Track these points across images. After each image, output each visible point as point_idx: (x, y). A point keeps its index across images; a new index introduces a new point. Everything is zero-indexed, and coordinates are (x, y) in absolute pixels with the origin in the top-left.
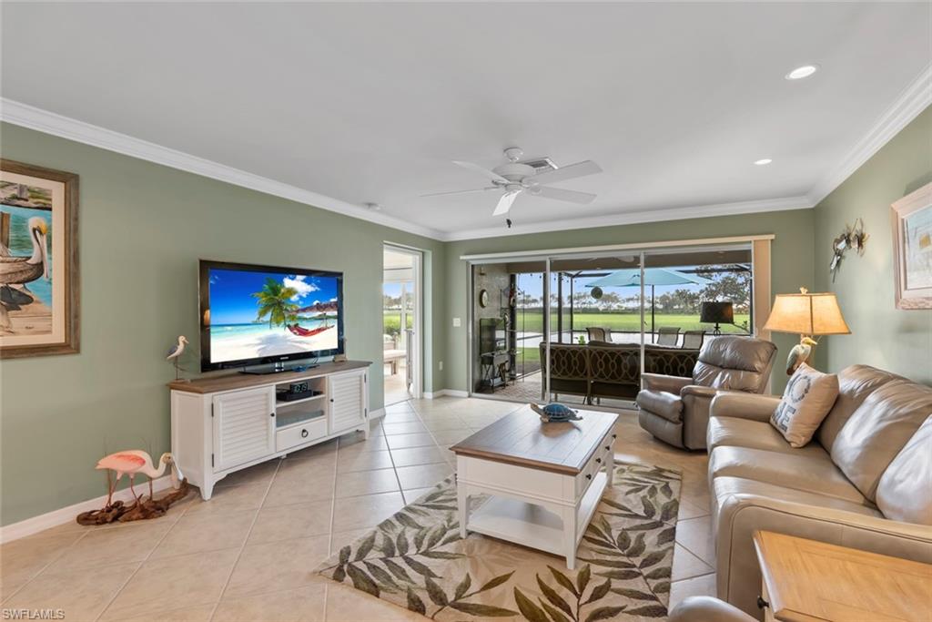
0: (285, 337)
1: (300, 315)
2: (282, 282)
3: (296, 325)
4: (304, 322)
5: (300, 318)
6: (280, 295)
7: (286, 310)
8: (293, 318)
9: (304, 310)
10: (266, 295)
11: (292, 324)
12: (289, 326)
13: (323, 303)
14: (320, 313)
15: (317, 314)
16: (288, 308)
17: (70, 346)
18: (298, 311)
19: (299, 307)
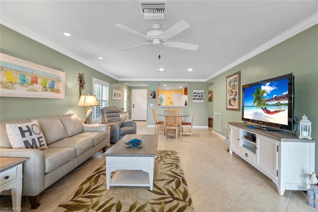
0: (261, 113)
3: (265, 108)
5: (267, 105)
6: (260, 94)
7: (262, 101)
8: (264, 104)
9: (269, 100)
10: (256, 94)
11: (264, 107)
12: (263, 108)
13: (279, 96)
14: (277, 102)
15: (275, 102)
16: (263, 100)
18: (266, 101)
19: (267, 99)
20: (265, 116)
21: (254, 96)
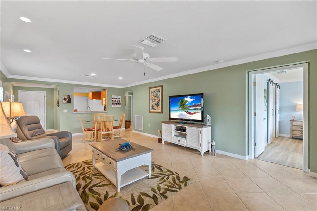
0: (185, 114)
1: (188, 108)
2: (184, 99)
3: (188, 111)
4: (190, 110)
5: (188, 109)
6: (183, 103)
8: (187, 109)
9: (190, 107)
10: (180, 103)
11: (187, 111)
12: (186, 111)
13: (196, 104)
15: (194, 108)
16: (186, 106)
17: (162, 112)
18: (188, 107)
19: (189, 106)
20: (188, 116)
21: (179, 104)
